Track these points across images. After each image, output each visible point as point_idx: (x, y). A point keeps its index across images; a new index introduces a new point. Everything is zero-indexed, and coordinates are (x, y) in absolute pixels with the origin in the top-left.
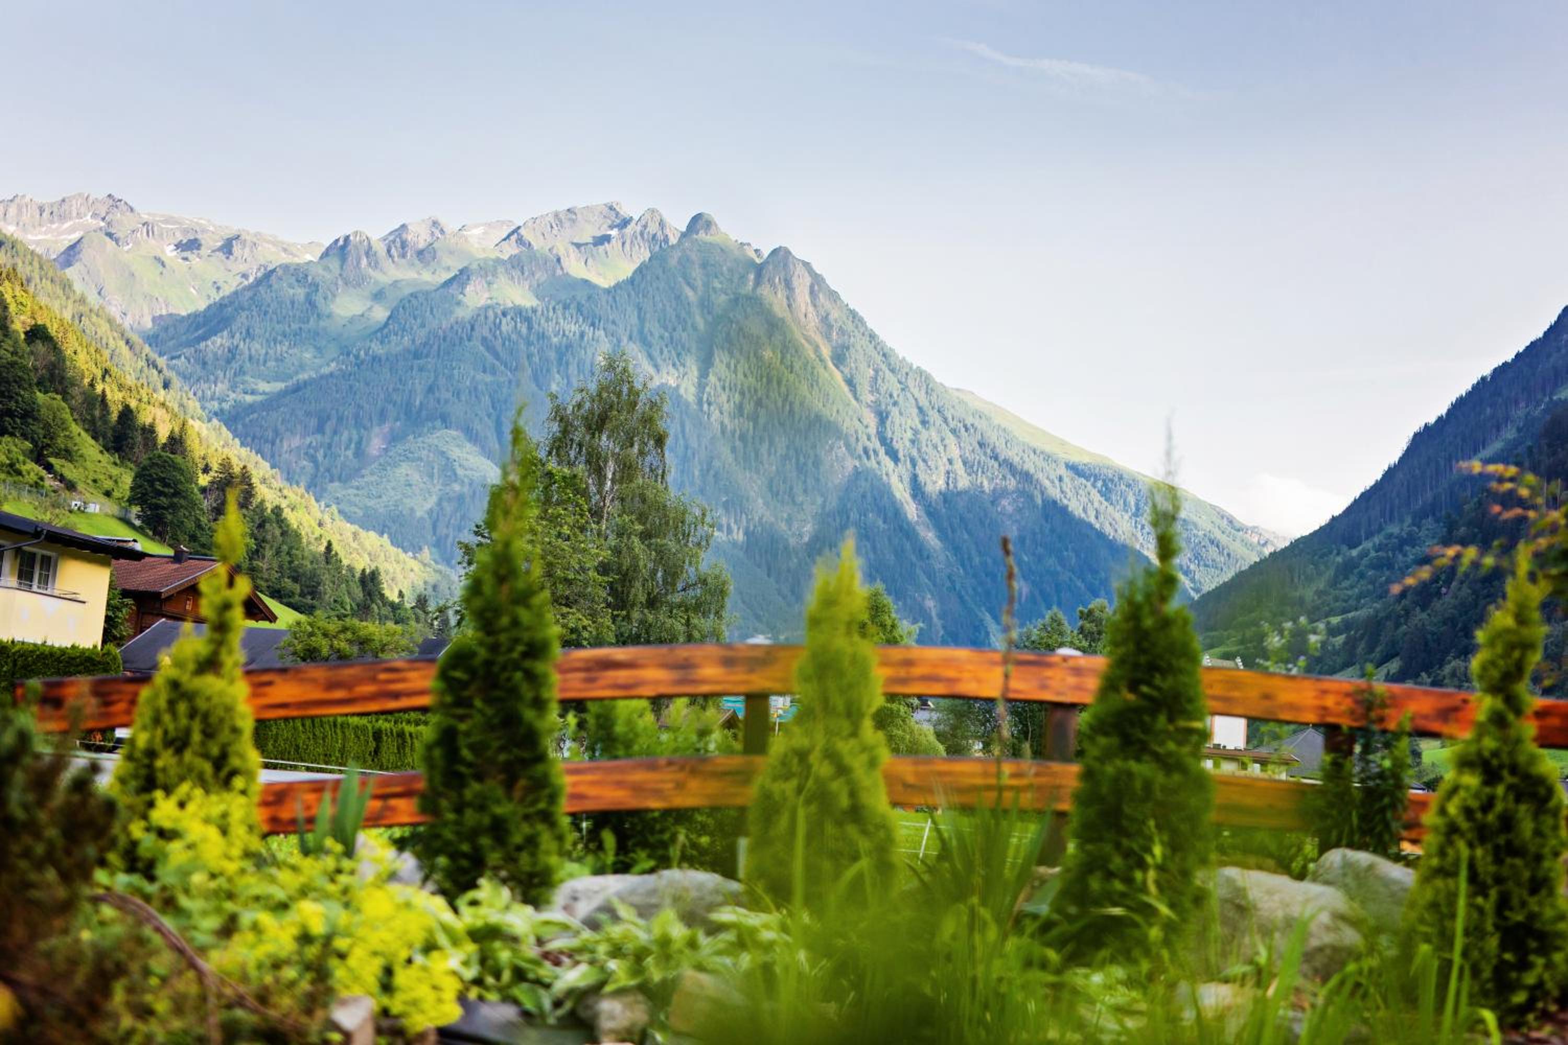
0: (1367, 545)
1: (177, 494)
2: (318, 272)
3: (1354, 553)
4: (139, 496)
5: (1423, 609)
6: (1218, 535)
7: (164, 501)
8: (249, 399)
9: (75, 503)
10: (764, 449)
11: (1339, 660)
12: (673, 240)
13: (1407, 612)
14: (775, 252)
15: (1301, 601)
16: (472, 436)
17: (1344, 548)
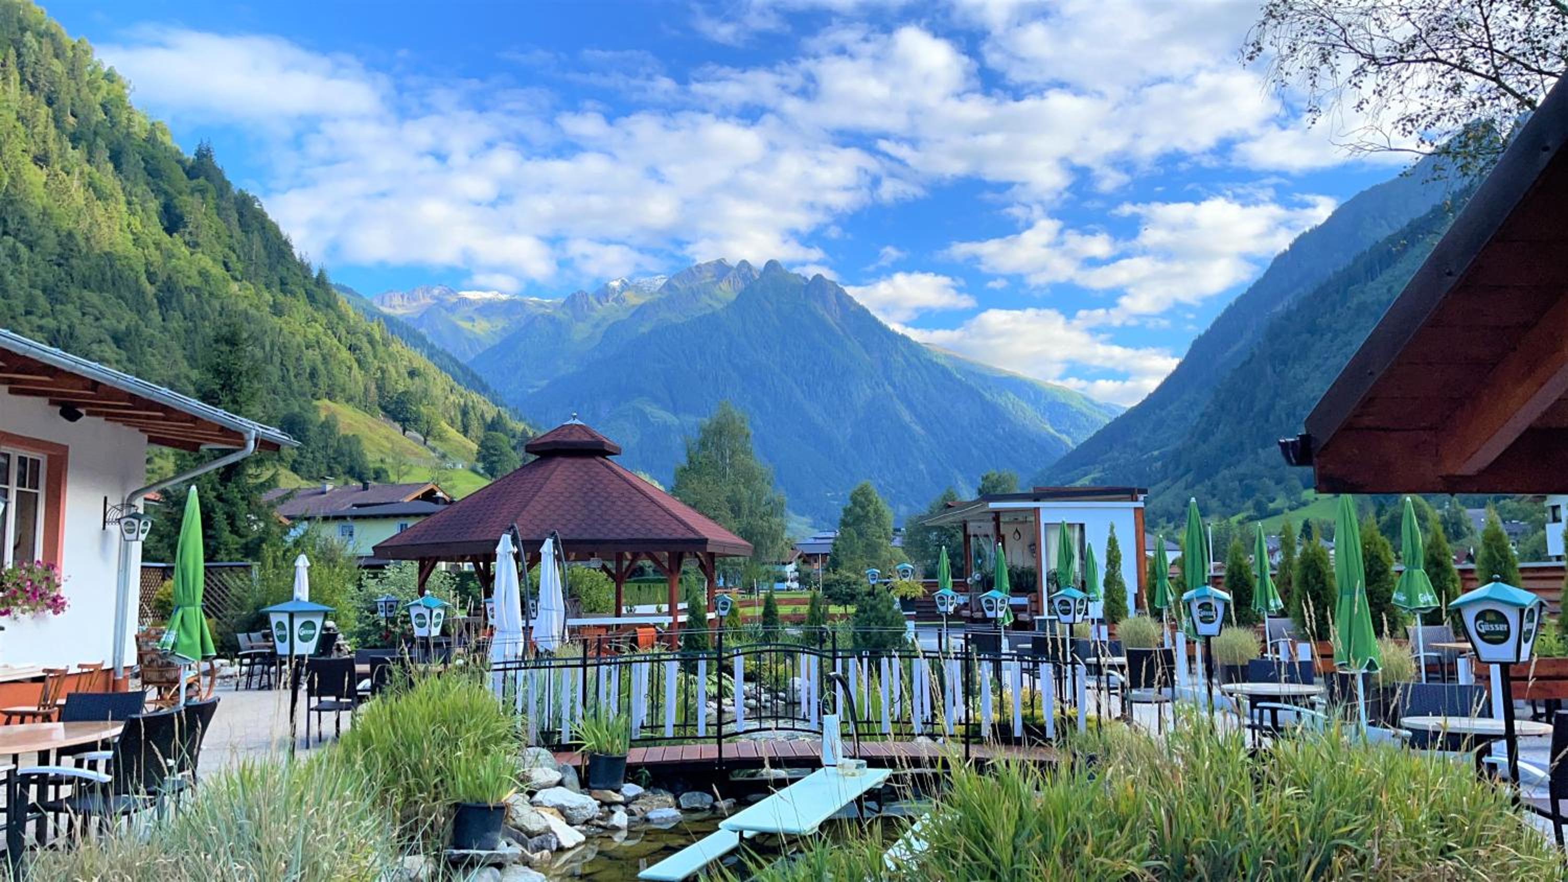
0: (1170, 408)
1: (502, 453)
2: (560, 315)
3: (1164, 413)
4: (482, 457)
5: (1204, 442)
6: (1084, 410)
7: (495, 458)
8: (530, 391)
9: (449, 465)
10: (819, 389)
11: (1159, 476)
12: (757, 277)
13: (1196, 445)
14: (815, 277)
15: (1135, 444)
16: (656, 400)
17: (1157, 411)
